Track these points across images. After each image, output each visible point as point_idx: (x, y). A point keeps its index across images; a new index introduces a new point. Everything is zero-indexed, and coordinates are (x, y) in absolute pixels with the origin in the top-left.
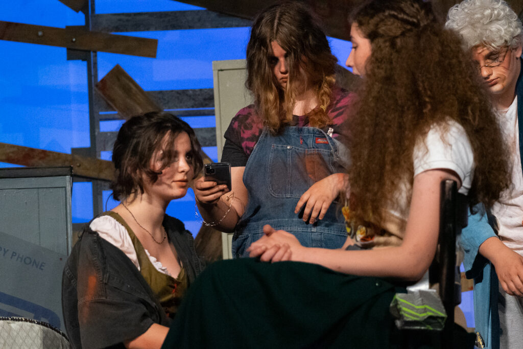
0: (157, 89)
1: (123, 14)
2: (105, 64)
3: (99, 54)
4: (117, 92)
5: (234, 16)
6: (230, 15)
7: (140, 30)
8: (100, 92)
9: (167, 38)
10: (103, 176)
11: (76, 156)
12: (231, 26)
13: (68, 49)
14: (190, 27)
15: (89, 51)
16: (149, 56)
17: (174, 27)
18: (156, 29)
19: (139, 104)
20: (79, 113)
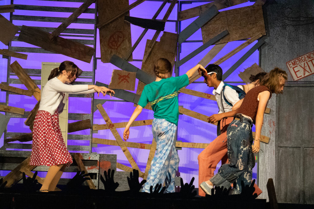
0: (26, 68)
1: (19, 47)
2: (13, 60)
3: (11, 57)
4: (15, 68)
5: (49, 51)
6: (48, 50)
7: (23, 52)
8: (10, 67)
9: (30, 55)
10: (9, 90)
11: (3, 84)
12: (48, 53)
13: (3, 55)
14: (37, 52)
15: (9, 56)
16: (25, 59)
17: (32, 52)
18: (27, 52)
19: (21, 72)
20: (4, 72)
